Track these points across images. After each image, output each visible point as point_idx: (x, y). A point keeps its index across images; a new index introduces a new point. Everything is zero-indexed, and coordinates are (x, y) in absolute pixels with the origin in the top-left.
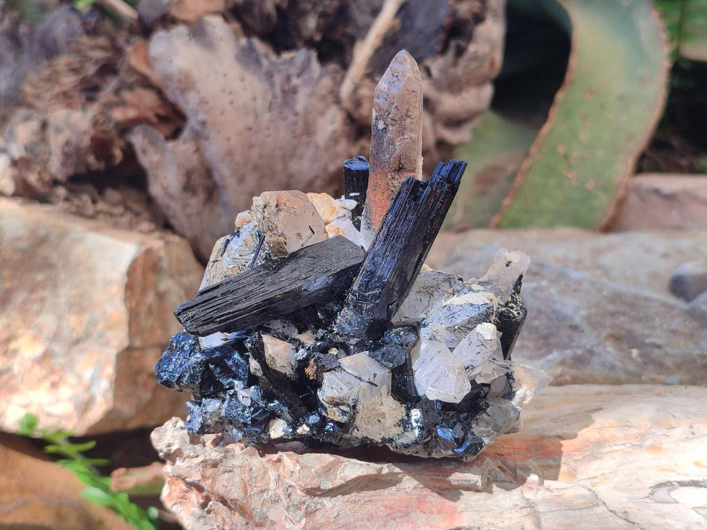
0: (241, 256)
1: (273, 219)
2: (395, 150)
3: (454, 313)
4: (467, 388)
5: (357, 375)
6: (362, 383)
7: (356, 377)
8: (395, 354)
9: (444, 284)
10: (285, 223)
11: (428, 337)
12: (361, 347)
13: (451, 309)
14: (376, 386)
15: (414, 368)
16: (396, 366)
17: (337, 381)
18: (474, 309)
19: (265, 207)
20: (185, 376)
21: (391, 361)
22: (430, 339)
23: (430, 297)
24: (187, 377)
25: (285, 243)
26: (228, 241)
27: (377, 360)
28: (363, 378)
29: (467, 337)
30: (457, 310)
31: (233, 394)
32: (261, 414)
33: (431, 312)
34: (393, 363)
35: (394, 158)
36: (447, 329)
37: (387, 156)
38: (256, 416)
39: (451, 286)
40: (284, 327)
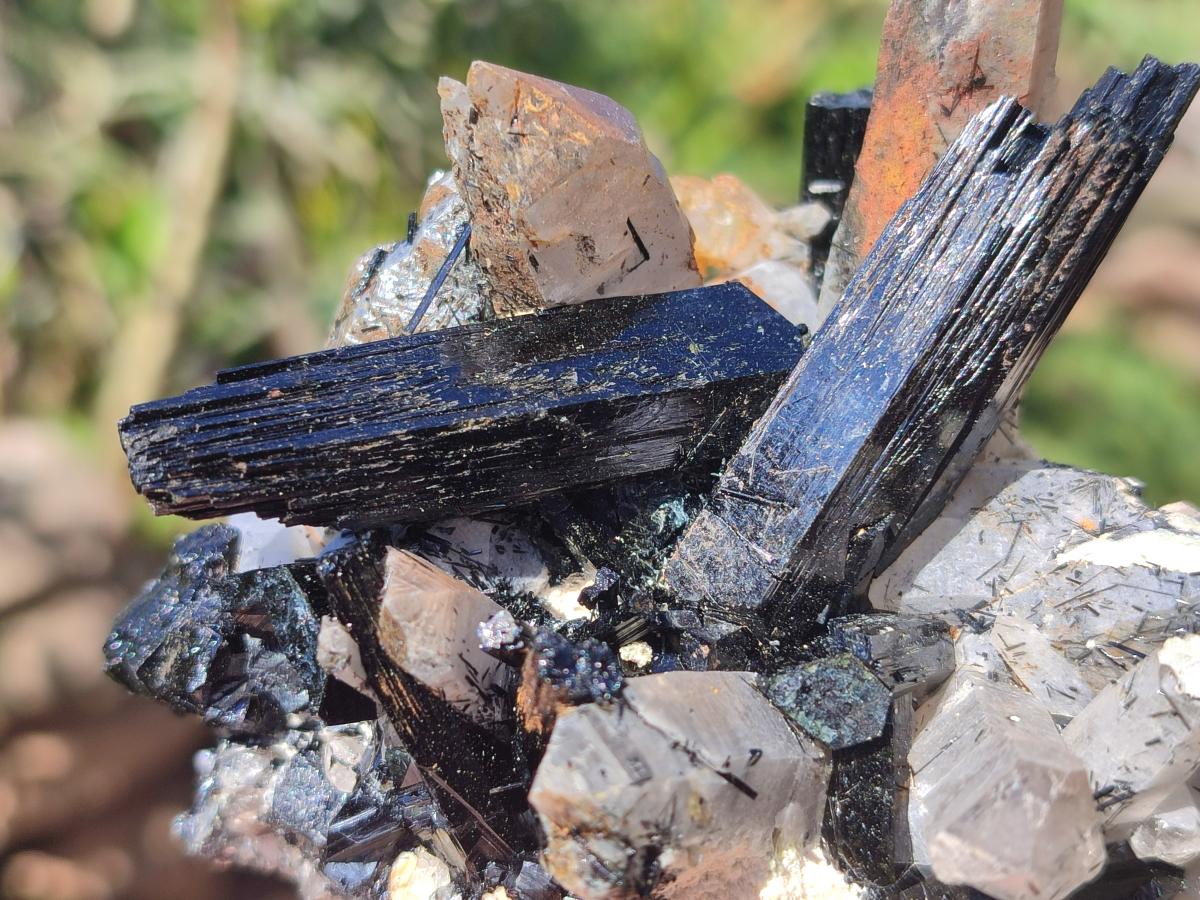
0: (400, 297)
1: (494, 160)
2: (963, 20)
3: (1092, 593)
4: (1087, 863)
5: (681, 738)
6: (692, 774)
7: (676, 745)
8: (849, 696)
9: (1072, 498)
10: (532, 182)
11: (986, 667)
12: (736, 653)
13: (1084, 579)
14: (752, 794)
15: (914, 759)
16: (847, 742)
17: (595, 744)
18: (1166, 587)
19: (474, 117)
20: (165, 659)
21: (833, 719)
22: (994, 677)
23: (1018, 534)
24: (171, 661)
25: (534, 262)
26: (381, 257)
27: (781, 709)
28: (705, 753)
29: (1125, 680)
30: (1101, 583)
31: (310, 747)
32: (364, 827)
33: (1013, 584)
34: (837, 727)
35: (958, 45)
36: (1057, 646)
37: (935, 39)
38: (347, 830)
39: (1098, 511)
40: (500, 550)
